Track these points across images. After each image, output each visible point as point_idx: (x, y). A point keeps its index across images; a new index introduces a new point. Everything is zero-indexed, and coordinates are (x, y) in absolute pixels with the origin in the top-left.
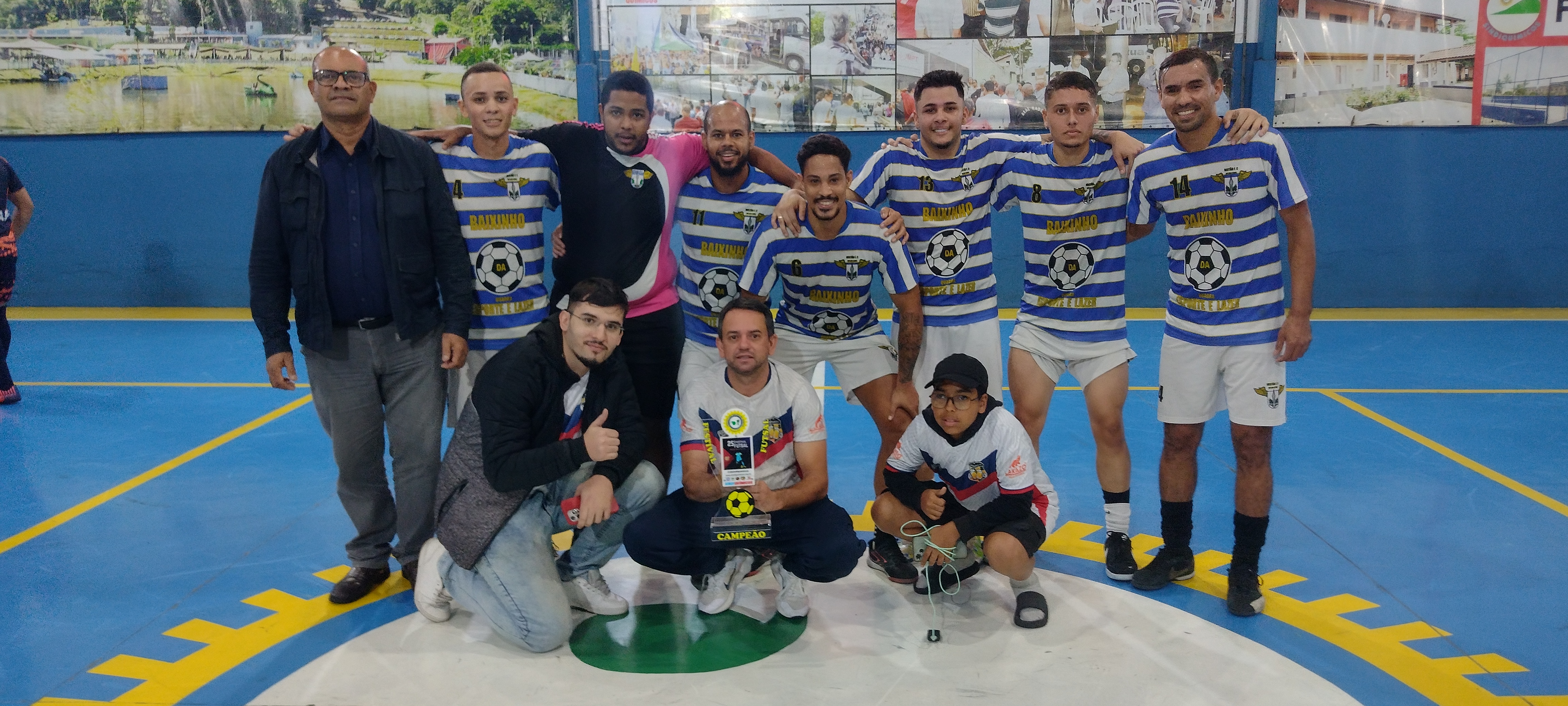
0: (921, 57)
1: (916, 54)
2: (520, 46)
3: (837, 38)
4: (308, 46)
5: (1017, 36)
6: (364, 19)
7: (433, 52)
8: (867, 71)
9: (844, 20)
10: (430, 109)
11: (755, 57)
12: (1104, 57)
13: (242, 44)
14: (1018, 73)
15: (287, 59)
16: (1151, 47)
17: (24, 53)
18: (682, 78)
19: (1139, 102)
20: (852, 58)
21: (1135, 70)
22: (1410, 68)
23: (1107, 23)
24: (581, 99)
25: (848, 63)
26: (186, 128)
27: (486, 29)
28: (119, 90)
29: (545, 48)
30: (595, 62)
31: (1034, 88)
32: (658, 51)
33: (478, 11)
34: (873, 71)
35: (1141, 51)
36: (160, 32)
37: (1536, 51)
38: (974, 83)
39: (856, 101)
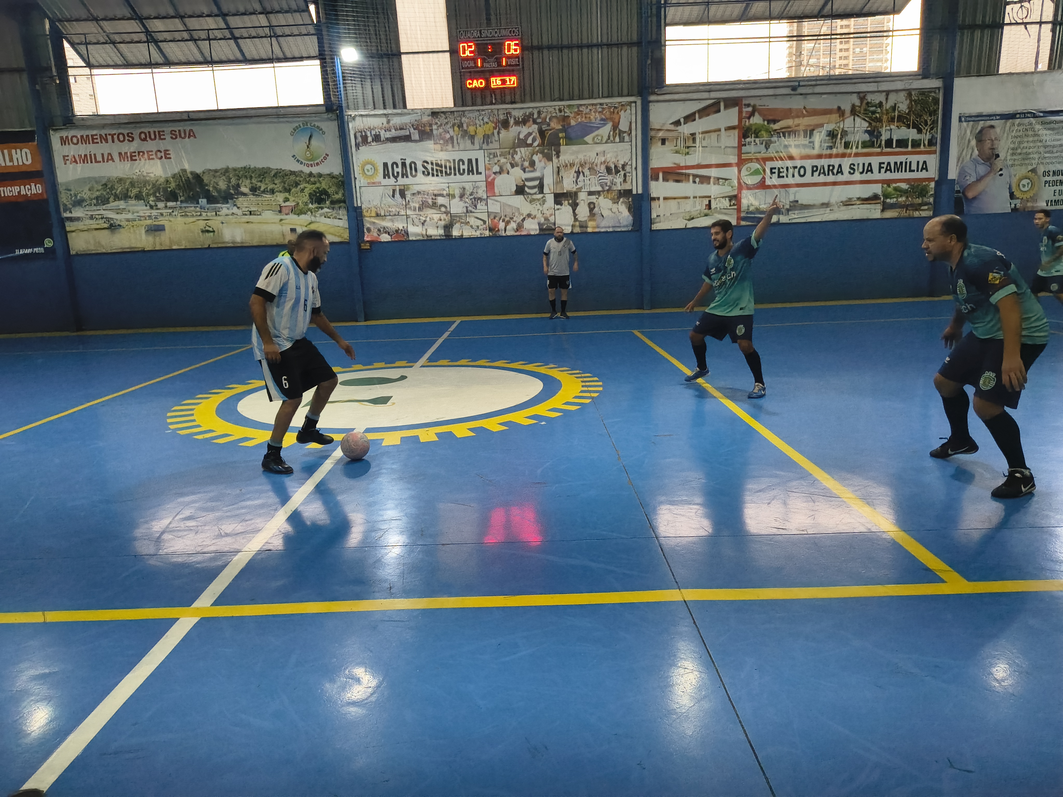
0: (499, 204)
1: (496, 203)
2: (322, 205)
3: (462, 196)
4: (228, 209)
5: (539, 193)
6: (252, 196)
7: (284, 209)
8: (475, 211)
9: (464, 189)
10: (283, 235)
11: (425, 207)
12: (577, 201)
13: (198, 209)
14: (541, 209)
15: (219, 215)
16: (597, 196)
17: (100, 216)
18: (394, 217)
19: (594, 220)
20: (468, 206)
21: (592, 207)
22: (710, 201)
23: (578, 187)
24: (350, 228)
25: (467, 207)
26: (174, 247)
27: (306, 199)
28: (143, 231)
29: (332, 206)
30: (356, 211)
31: (548, 216)
32: (383, 205)
33: (302, 191)
34: (477, 211)
35: (593, 198)
36: (161, 205)
37: (763, 192)
38: (522, 215)
39: (471, 224)
